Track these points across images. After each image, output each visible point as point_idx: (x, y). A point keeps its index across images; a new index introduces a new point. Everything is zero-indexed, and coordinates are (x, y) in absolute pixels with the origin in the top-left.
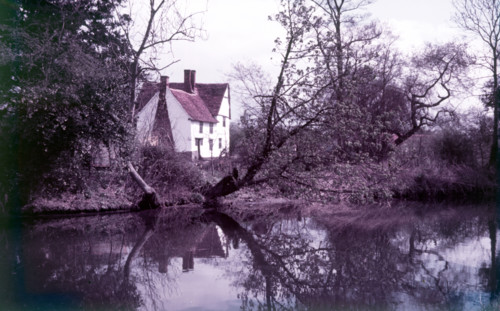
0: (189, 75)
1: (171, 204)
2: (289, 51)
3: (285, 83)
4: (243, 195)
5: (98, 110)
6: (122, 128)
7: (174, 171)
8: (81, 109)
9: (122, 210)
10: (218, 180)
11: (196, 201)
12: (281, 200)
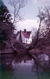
0: (25, 30)
1: (20, 52)
2: (40, 23)
3: (40, 29)
4: (33, 50)
5: (5, 35)
6: (10, 38)
7: (20, 46)
8: (2, 35)
9: (11, 53)
10: (28, 48)
11: (24, 51)
12: (40, 51)
